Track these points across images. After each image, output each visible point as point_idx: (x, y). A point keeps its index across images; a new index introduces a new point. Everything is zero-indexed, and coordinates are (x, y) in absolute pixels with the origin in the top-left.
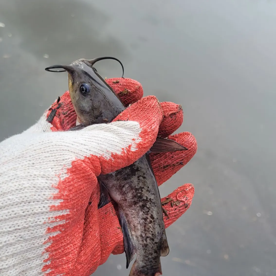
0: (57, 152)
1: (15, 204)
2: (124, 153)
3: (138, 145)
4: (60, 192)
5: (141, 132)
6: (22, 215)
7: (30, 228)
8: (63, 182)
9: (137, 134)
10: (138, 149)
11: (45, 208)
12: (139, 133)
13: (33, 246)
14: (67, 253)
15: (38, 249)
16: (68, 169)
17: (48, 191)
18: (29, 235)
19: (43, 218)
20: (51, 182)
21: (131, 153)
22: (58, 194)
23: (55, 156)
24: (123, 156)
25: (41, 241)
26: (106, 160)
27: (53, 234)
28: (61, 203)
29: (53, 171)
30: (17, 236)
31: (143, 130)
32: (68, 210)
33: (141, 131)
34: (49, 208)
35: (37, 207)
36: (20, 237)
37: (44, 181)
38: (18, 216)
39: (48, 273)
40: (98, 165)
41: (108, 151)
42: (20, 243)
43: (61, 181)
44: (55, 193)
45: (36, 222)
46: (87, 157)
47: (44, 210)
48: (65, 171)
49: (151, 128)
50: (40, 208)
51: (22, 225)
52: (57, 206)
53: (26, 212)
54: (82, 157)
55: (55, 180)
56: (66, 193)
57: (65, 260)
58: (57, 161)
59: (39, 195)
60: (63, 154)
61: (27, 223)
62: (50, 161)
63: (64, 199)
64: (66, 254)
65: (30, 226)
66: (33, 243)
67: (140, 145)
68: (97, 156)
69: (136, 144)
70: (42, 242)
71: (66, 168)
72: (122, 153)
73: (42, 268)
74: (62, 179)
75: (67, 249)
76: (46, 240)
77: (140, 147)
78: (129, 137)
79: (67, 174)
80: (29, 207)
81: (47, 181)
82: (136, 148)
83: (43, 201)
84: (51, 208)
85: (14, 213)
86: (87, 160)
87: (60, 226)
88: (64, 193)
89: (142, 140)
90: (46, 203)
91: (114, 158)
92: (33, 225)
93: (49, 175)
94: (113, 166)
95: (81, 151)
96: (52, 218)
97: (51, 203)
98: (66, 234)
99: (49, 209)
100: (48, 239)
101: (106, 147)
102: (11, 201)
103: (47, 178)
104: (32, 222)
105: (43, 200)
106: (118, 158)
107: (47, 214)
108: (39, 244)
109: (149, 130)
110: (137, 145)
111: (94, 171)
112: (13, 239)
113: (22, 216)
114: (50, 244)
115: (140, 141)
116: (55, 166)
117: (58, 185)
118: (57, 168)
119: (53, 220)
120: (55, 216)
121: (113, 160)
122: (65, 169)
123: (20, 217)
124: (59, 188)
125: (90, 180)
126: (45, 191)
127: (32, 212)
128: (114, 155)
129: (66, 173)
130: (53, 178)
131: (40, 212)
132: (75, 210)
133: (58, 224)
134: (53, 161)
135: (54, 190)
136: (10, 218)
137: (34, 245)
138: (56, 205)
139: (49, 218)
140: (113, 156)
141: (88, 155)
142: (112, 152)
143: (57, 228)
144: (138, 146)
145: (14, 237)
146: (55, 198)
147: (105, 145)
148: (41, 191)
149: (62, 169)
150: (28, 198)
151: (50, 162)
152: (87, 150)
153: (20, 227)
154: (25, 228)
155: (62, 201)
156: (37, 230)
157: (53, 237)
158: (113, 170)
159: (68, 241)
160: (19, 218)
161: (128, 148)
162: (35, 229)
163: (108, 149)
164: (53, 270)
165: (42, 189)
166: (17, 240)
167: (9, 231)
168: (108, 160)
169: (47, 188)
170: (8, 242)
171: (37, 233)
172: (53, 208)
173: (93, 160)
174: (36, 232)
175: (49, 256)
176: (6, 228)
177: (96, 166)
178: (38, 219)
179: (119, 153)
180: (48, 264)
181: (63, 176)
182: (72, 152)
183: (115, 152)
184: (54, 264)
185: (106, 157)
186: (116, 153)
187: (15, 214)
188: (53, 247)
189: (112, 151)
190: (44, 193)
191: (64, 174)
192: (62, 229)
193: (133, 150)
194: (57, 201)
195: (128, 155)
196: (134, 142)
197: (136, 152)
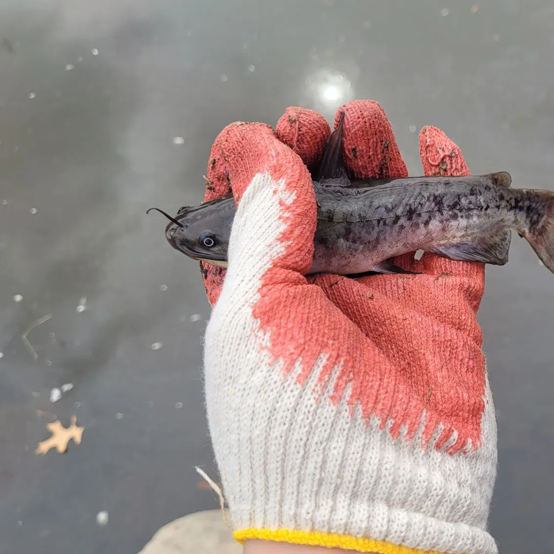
0: (228, 332)
1: (268, 430)
2: (288, 218)
3: (288, 187)
4: (284, 357)
5: (272, 175)
6: (287, 428)
7: (314, 424)
8: (274, 345)
9: (272, 182)
10: (295, 191)
11: (295, 390)
12: (272, 179)
13: (345, 432)
14: (395, 388)
15: (355, 427)
16: (261, 327)
17: (274, 374)
18: (323, 431)
19: (309, 399)
20: (264, 363)
21: (294, 206)
22: (285, 362)
23: (233, 338)
24: (293, 223)
25: (346, 417)
26: (283, 255)
27: (347, 395)
28: (301, 363)
29: (252, 353)
30: (316, 448)
31: (270, 171)
32: (322, 355)
33: (269, 175)
34: (298, 384)
35: (286, 400)
36: (319, 444)
37: (258, 373)
38: (286, 434)
39: (406, 432)
40: (283, 273)
41: (270, 245)
42: (329, 448)
43: (271, 347)
44: (282, 366)
45: (309, 412)
46: (260, 287)
47: (296, 393)
48: (261, 334)
49: (273, 157)
50: (291, 397)
51: (303, 434)
52: (302, 371)
53: (285, 420)
54: (256, 295)
55: (265, 356)
56: (292, 348)
57: (404, 398)
58: (241, 339)
59: (272, 391)
60: (237, 325)
61: (303, 426)
62: (237, 350)
63: (299, 355)
64: (394, 391)
65: (310, 423)
66: (340, 430)
67: (291, 185)
68: (269, 269)
69: (285, 191)
70: (348, 417)
71: (257, 330)
72: (286, 223)
73: (391, 437)
74: (269, 344)
75: (388, 385)
76: (348, 411)
77: (295, 185)
78: (269, 198)
79: (267, 333)
80: (281, 413)
81: (260, 370)
82: (291, 194)
83: (284, 388)
84: (300, 382)
85: (279, 437)
86: (265, 290)
87: (339, 378)
88: (289, 350)
89: (284, 177)
90: (289, 385)
91: (288, 239)
92: (310, 418)
93: (254, 362)
94: (302, 247)
95: (247, 292)
96: (316, 386)
97: (292, 378)
98: (362, 373)
99: (299, 386)
100: (349, 405)
101: (263, 245)
102: (262, 435)
103: (257, 367)
104: (306, 418)
105: (282, 387)
106: (292, 232)
107: (306, 391)
108: (348, 423)
109: (275, 162)
110: (288, 190)
111: (290, 285)
112: (318, 455)
113: (290, 429)
114: (360, 407)
115: (284, 182)
116: (246, 346)
117: (273, 355)
118: (251, 344)
119: (321, 385)
120: (317, 380)
121: (290, 242)
122: (258, 332)
123: (290, 431)
124: (277, 356)
125: (298, 298)
126: (272, 379)
127: (290, 411)
128: (282, 237)
129: (265, 334)
130: (260, 358)
131: (296, 400)
132: (331, 342)
133: (335, 380)
134: (239, 345)
135: (278, 364)
136: (284, 447)
137: (344, 430)
138: (300, 371)
139: (314, 390)
140: (282, 239)
141: (259, 284)
142: (276, 239)
143: (339, 384)
144: (290, 187)
145: (315, 454)
146: (289, 369)
147: (259, 245)
148: (270, 384)
149: (256, 337)
150: (268, 409)
151: (239, 351)
152: (251, 280)
153: (305, 439)
154: (309, 433)
155: (300, 359)
156: (323, 415)
157: (352, 396)
158: (309, 250)
159: (376, 376)
160: (291, 434)
161: (281, 208)
162: (319, 417)
163: (268, 242)
164: (408, 422)
165: (267, 382)
166: (322, 451)
167: (303, 456)
168: (285, 253)
169: (268, 374)
170: (318, 466)
171: (328, 417)
172: (303, 379)
173: (271, 278)
174: (326, 418)
175: (378, 418)
176: (297, 459)
177: (283, 278)
178: (306, 407)
179: (283, 228)
180: (392, 426)
181: (265, 341)
182: (240, 309)
183: (278, 234)
184: (399, 415)
185: (278, 254)
186: (281, 233)
187: (281, 437)
188: (367, 403)
189: (274, 238)
190: (273, 381)
191: (264, 337)
192: (348, 376)
193: (292, 201)
194: (295, 368)
195: (295, 213)
196: (280, 193)
197: (298, 197)
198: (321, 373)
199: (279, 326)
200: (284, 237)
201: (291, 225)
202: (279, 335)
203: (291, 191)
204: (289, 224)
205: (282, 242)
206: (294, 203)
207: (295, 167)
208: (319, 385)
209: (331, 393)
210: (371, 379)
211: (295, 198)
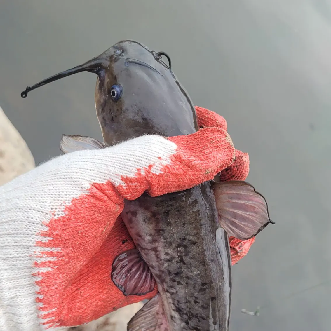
2: (140, 174)
3: (165, 167)
4: (49, 230)
5: (173, 155)
8: (55, 221)
10: (163, 173)
11: (32, 242)
16: (67, 207)
20: (44, 217)
21: (151, 175)
22: (47, 232)
24: (138, 179)
27: (42, 270)
28: (49, 240)
31: (177, 154)
32: (58, 248)
34: (35, 243)
38: (10, 245)
41: (117, 175)
43: (54, 219)
44: (44, 230)
49: (188, 158)
50: (28, 241)
55: (48, 217)
56: (56, 232)
65: (20, 256)
67: (166, 168)
69: (162, 165)
72: (136, 175)
74: (56, 218)
77: (167, 171)
78: (155, 155)
79: (63, 213)
81: (39, 216)
82: (160, 170)
84: (37, 243)
87: (50, 262)
89: (172, 163)
96: (39, 252)
97: (38, 238)
98: (61, 271)
100: (37, 273)
101: (116, 169)
107: (34, 248)
109: (184, 158)
110: (163, 167)
114: (40, 279)
115: (168, 163)
116: (54, 200)
117: (50, 223)
118: (55, 203)
120: (42, 251)
122: (64, 206)
124: (49, 227)
133: (47, 260)
135: (45, 227)
138: (44, 241)
139: (36, 252)
140: (124, 179)
142: (122, 176)
143: (46, 264)
144: (165, 169)
146: (44, 235)
147: (115, 167)
149: (60, 206)
155: (52, 239)
157: (43, 273)
161: (147, 167)
163: (118, 172)
164: (46, 306)
172: (40, 244)
175: (39, 290)
179: (132, 176)
181: (59, 213)
183: (126, 175)
184: (47, 300)
186: (127, 177)
188: (44, 282)
191: (61, 211)
192: (55, 266)
193: (154, 172)
194: (45, 237)
195: (146, 177)
196: (159, 162)
197: (159, 176)
198: (47, 252)
199: (69, 219)
200: (126, 180)
201: (136, 179)
202: (64, 221)
203: (162, 170)
204: (136, 177)
205: (122, 180)
206: (153, 174)
207: (181, 170)
208: (40, 254)
209: (39, 262)
210: (60, 277)
211: (158, 174)
